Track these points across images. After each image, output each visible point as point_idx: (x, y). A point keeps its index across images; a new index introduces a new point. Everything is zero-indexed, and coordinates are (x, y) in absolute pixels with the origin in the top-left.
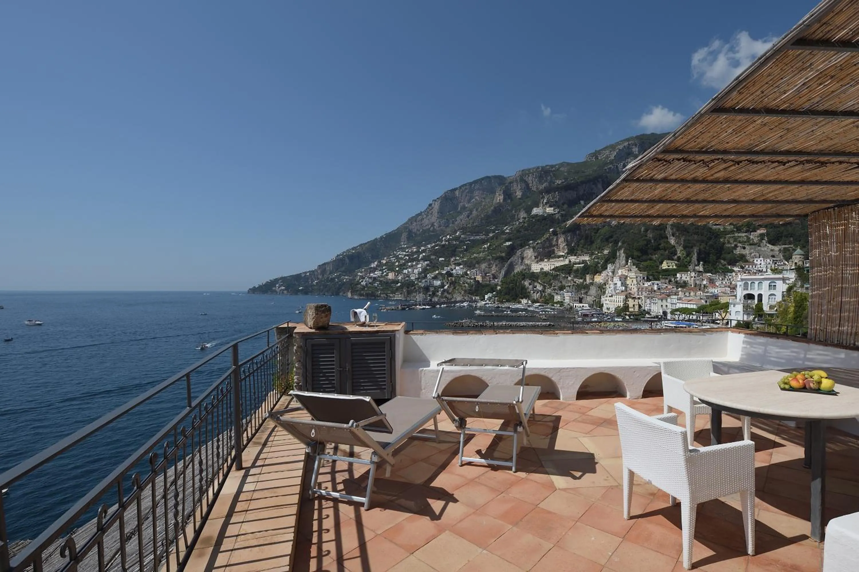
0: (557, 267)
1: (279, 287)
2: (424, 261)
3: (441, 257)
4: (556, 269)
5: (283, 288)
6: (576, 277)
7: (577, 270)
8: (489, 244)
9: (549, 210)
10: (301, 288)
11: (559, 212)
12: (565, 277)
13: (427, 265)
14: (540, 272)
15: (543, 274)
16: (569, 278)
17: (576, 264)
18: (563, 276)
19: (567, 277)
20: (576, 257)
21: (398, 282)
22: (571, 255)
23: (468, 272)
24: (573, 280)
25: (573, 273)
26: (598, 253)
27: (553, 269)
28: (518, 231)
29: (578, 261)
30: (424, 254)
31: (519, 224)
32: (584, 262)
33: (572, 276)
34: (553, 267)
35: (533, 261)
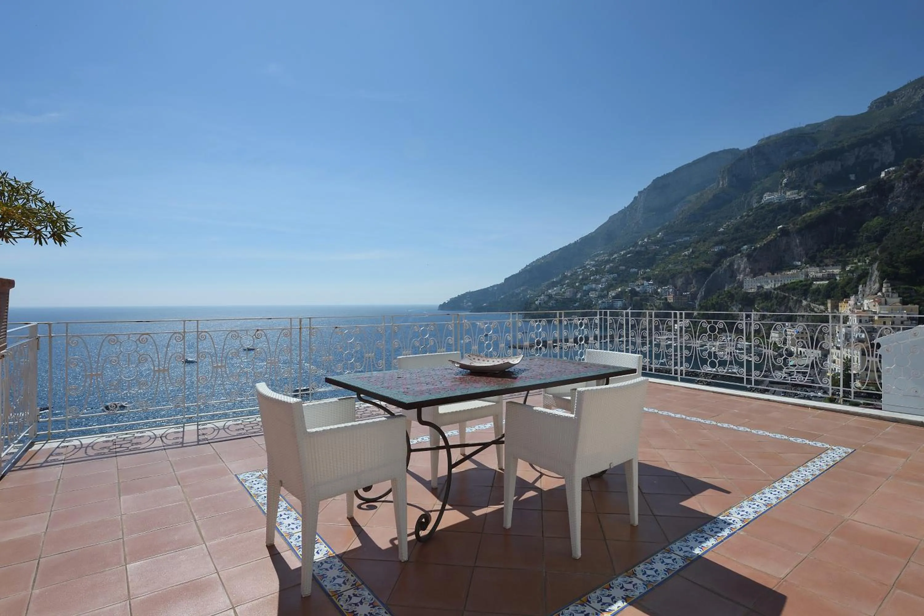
0: (785, 285)
1: (467, 303)
2: (610, 274)
3: (633, 268)
4: (784, 288)
5: (470, 304)
6: (815, 301)
7: (818, 290)
8: (691, 250)
9: (790, 195)
10: (485, 305)
11: (805, 197)
12: (797, 300)
13: (614, 279)
14: (757, 293)
15: (761, 295)
16: (804, 303)
17: (817, 279)
18: (795, 298)
19: (801, 302)
20: (818, 269)
21: (576, 301)
22: (811, 266)
23: (659, 290)
24: (810, 306)
25: (809, 295)
26: (859, 261)
27: (779, 288)
28: (737, 229)
29: (820, 275)
30: (611, 265)
31: (741, 218)
32: (831, 277)
33: (809, 299)
34: (778, 285)
35: (747, 275)
